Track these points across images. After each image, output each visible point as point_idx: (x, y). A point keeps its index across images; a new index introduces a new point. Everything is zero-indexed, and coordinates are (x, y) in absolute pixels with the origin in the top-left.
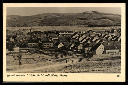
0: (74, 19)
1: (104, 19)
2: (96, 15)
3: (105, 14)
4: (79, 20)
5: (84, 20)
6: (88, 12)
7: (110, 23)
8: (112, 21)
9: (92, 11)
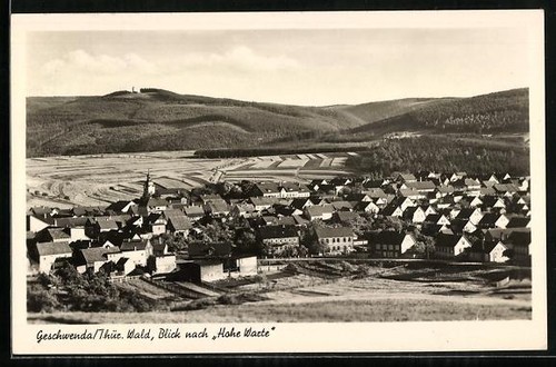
0: (75, 122)
1: (210, 124)
2: (161, 105)
3: (201, 102)
4: (99, 129)
5: (124, 130)
6: (126, 93)
7: (239, 138)
8: (244, 131)
9: (142, 91)
